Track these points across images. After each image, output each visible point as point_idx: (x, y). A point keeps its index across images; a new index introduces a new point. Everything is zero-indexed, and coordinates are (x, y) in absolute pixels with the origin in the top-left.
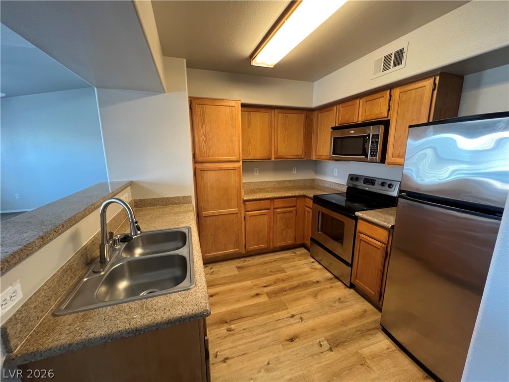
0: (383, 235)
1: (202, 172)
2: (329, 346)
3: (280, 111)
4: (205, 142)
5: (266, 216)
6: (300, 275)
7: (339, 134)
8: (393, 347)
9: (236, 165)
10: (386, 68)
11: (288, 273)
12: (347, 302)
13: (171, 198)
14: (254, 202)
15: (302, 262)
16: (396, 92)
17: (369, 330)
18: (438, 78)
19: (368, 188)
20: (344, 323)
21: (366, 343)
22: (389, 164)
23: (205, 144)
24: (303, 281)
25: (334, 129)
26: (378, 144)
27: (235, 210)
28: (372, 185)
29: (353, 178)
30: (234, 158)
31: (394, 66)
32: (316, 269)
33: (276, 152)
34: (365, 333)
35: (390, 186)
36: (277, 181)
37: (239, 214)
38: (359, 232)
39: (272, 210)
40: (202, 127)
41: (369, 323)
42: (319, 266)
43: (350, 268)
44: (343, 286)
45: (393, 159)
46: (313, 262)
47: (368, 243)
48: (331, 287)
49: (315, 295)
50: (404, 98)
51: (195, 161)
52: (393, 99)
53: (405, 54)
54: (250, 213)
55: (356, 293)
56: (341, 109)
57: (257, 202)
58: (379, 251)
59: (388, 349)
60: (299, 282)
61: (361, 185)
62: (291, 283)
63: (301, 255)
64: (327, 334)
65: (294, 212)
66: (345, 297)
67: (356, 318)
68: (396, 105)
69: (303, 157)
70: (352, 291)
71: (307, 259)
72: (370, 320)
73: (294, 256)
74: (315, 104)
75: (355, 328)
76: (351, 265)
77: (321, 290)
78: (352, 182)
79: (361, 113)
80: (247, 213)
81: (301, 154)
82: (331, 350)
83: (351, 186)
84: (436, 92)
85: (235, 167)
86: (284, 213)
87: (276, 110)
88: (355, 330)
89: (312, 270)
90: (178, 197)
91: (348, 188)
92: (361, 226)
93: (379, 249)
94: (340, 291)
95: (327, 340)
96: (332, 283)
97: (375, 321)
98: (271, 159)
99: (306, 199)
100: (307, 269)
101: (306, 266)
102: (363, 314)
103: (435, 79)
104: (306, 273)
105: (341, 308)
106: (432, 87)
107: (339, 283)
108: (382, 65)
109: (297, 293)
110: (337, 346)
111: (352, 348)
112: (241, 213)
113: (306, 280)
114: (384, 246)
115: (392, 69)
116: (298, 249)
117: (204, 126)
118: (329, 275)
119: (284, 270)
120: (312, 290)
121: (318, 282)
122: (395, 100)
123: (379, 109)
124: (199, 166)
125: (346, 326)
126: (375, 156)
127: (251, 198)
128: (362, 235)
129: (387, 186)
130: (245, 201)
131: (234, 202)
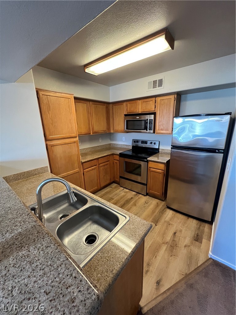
0: (162, 167)
1: (53, 147)
2: (155, 224)
3: (93, 103)
4: (52, 124)
5: (95, 170)
6: (121, 198)
7: (129, 118)
8: (174, 213)
9: (75, 140)
10: (154, 87)
11: (115, 199)
12: (149, 202)
13: (31, 171)
14: (88, 163)
15: (118, 191)
16: (158, 99)
17: (163, 210)
18: (176, 95)
19: (144, 145)
20: (153, 212)
21: (165, 215)
22: (157, 133)
23: (52, 126)
24: (125, 200)
25: (125, 115)
26: (152, 124)
27: (77, 170)
28: (146, 144)
29: (135, 141)
30: (73, 135)
31: (158, 87)
32: (127, 192)
33: (93, 129)
34: (162, 212)
35: (155, 143)
36: (92, 147)
37: (80, 172)
38: (150, 168)
39: (98, 165)
40: (49, 113)
41: (161, 208)
42: (127, 190)
43: (146, 186)
44: (143, 196)
45: (159, 131)
46: (123, 189)
47: (155, 172)
48: (139, 198)
49: (135, 204)
50: (162, 103)
51: (46, 140)
52: (157, 102)
53: (163, 82)
54: (86, 170)
55: (150, 197)
56: (128, 105)
57: (90, 162)
58: (161, 174)
59: (173, 214)
60: (124, 201)
61: (140, 144)
62: (121, 203)
63: (115, 187)
64: (151, 219)
65: (109, 164)
66: (147, 200)
67: (156, 207)
68: (159, 106)
69: (107, 131)
70: (148, 197)
71: (119, 189)
72: (161, 206)
73: (112, 189)
74: (111, 100)
75: (158, 212)
76: (146, 185)
77: (136, 201)
78: (135, 143)
79: (140, 108)
80: (85, 170)
81: (105, 129)
82: (156, 225)
83: (135, 145)
84: (175, 101)
85: (74, 141)
86: (104, 166)
87: (91, 102)
88: (159, 212)
89: (125, 193)
90: (37, 169)
91: (133, 147)
92: (151, 165)
93: (161, 173)
94: (143, 199)
95: (152, 222)
96: (138, 196)
97: (163, 206)
98: (90, 134)
99: (114, 155)
100: (123, 194)
101: (122, 192)
102: (157, 205)
103: (175, 96)
104: (124, 196)
105: (149, 206)
106: (174, 99)
107: (141, 195)
108: (152, 86)
109: (127, 207)
110: (157, 222)
111: (162, 221)
112: (81, 171)
113: (126, 199)
114: (163, 171)
115: (157, 88)
116: (112, 185)
117: (50, 112)
118: (134, 193)
119: (112, 198)
120: (132, 203)
121: (132, 198)
122: (158, 103)
123: (150, 106)
124: (49, 143)
125: (155, 212)
126: (151, 130)
127: (87, 160)
128: (151, 169)
129: (153, 144)
130: (83, 163)
131: (76, 165)
